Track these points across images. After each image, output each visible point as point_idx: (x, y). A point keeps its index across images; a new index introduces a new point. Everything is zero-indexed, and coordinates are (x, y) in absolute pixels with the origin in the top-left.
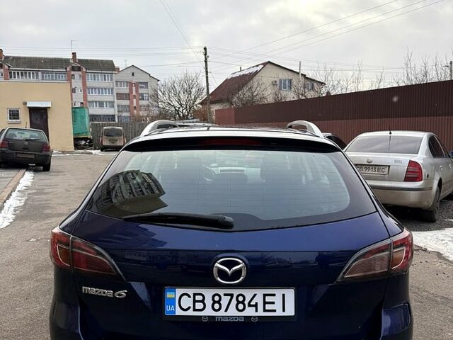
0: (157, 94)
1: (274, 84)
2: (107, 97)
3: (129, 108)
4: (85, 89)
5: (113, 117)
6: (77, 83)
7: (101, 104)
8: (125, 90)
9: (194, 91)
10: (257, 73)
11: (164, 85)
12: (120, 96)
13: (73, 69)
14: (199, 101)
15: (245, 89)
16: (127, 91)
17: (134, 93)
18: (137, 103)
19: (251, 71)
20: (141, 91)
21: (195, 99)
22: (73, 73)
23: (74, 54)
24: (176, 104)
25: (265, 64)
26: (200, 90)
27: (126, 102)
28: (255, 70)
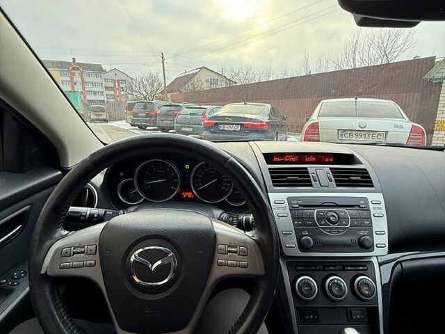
0: (132, 86)
1: (207, 81)
2: (98, 89)
3: (114, 96)
4: (83, 83)
5: (104, 101)
6: (77, 78)
7: (95, 93)
8: (111, 84)
9: (155, 84)
10: (196, 73)
11: (136, 81)
12: (107, 88)
13: (74, 69)
14: (159, 91)
15: (190, 83)
16: (112, 86)
17: (117, 87)
18: (120, 93)
19: (192, 72)
20: (121, 85)
21: (157, 89)
22: (73, 71)
23: (74, 59)
24: (144, 93)
25: (201, 68)
26: (160, 84)
27: (112, 93)
28: (195, 71)
